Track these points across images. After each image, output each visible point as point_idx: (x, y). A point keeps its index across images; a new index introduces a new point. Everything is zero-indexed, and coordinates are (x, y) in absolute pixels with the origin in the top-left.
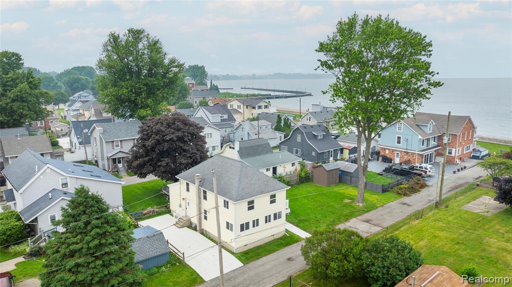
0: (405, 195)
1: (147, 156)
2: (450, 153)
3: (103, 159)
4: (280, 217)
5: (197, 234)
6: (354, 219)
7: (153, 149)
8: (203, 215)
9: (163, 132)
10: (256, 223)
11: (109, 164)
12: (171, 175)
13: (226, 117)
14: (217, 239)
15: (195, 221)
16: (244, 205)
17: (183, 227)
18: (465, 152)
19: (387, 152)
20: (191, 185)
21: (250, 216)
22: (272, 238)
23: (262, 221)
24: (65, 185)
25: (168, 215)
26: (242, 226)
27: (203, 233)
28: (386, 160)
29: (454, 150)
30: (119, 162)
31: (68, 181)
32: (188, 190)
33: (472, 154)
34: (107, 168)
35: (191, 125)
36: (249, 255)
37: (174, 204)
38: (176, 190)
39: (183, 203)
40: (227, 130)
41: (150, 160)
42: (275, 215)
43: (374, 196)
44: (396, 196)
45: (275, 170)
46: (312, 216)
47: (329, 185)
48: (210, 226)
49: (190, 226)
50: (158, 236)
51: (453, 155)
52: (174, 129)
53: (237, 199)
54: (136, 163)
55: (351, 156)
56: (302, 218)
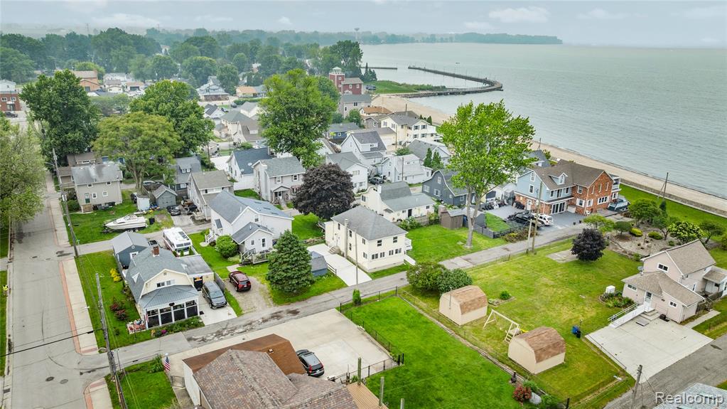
0: (512, 241)
1: (309, 199)
2: (581, 204)
3: (266, 191)
4: (400, 252)
5: (344, 259)
6: (458, 258)
7: (314, 195)
8: (349, 247)
9: (322, 182)
10: (382, 255)
11: (272, 197)
12: (327, 216)
13: (376, 145)
14: (355, 262)
15: (343, 250)
16: (376, 243)
17: (334, 253)
18: (598, 204)
19: (521, 198)
20: (341, 226)
21: (379, 250)
22: (394, 266)
23: (387, 254)
24: (257, 220)
25: (324, 244)
26: (373, 256)
27: (348, 258)
28: (520, 206)
29: (584, 201)
30: (280, 195)
31: (259, 217)
32: (339, 229)
33: (609, 205)
34: (270, 200)
35: (343, 176)
36: (376, 275)
37: (328, 236)
38: (330, 227)
39: (335, 237)
40: (376, 159)
41: (311, 202)
42: (397, 250)
43: (484, 241)
44: (503, 241)
45: (410, 212)
46: (427, 253)
47: (452, 228)
48: (351, 254)
49: (340, 253)
50: (321, 258)
51: (583, 206)
52: (330, 179)
53: (370, 240)
54: (301, 204)
55: (488, 199)
56: (420, 254)
